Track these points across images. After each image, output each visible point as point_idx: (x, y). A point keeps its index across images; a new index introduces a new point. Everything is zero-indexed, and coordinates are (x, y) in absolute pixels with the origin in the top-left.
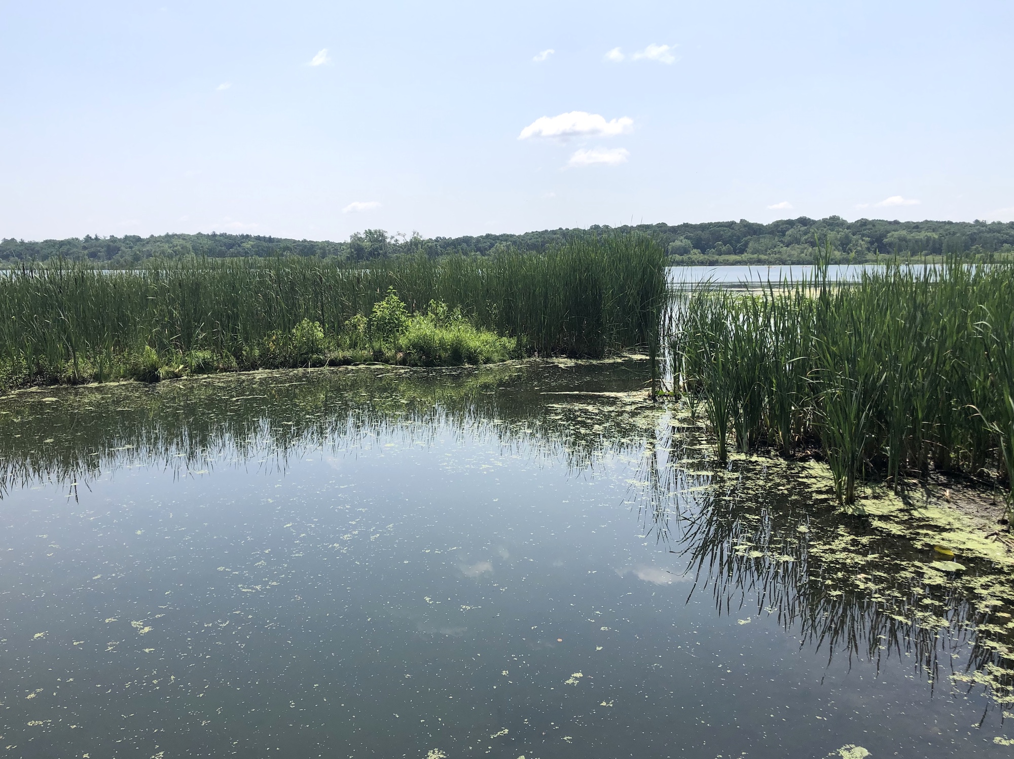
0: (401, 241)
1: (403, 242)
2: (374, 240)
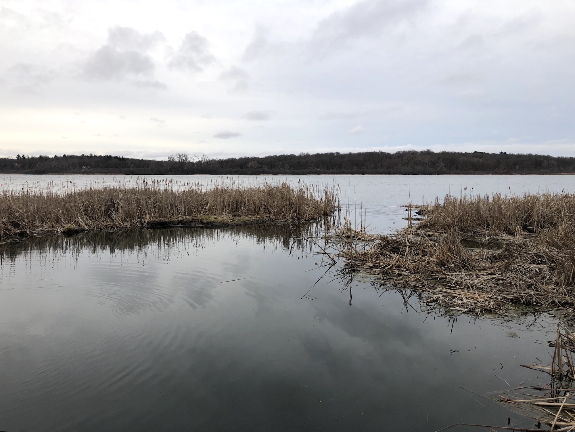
1: (197, 161)
2: (181, 160)
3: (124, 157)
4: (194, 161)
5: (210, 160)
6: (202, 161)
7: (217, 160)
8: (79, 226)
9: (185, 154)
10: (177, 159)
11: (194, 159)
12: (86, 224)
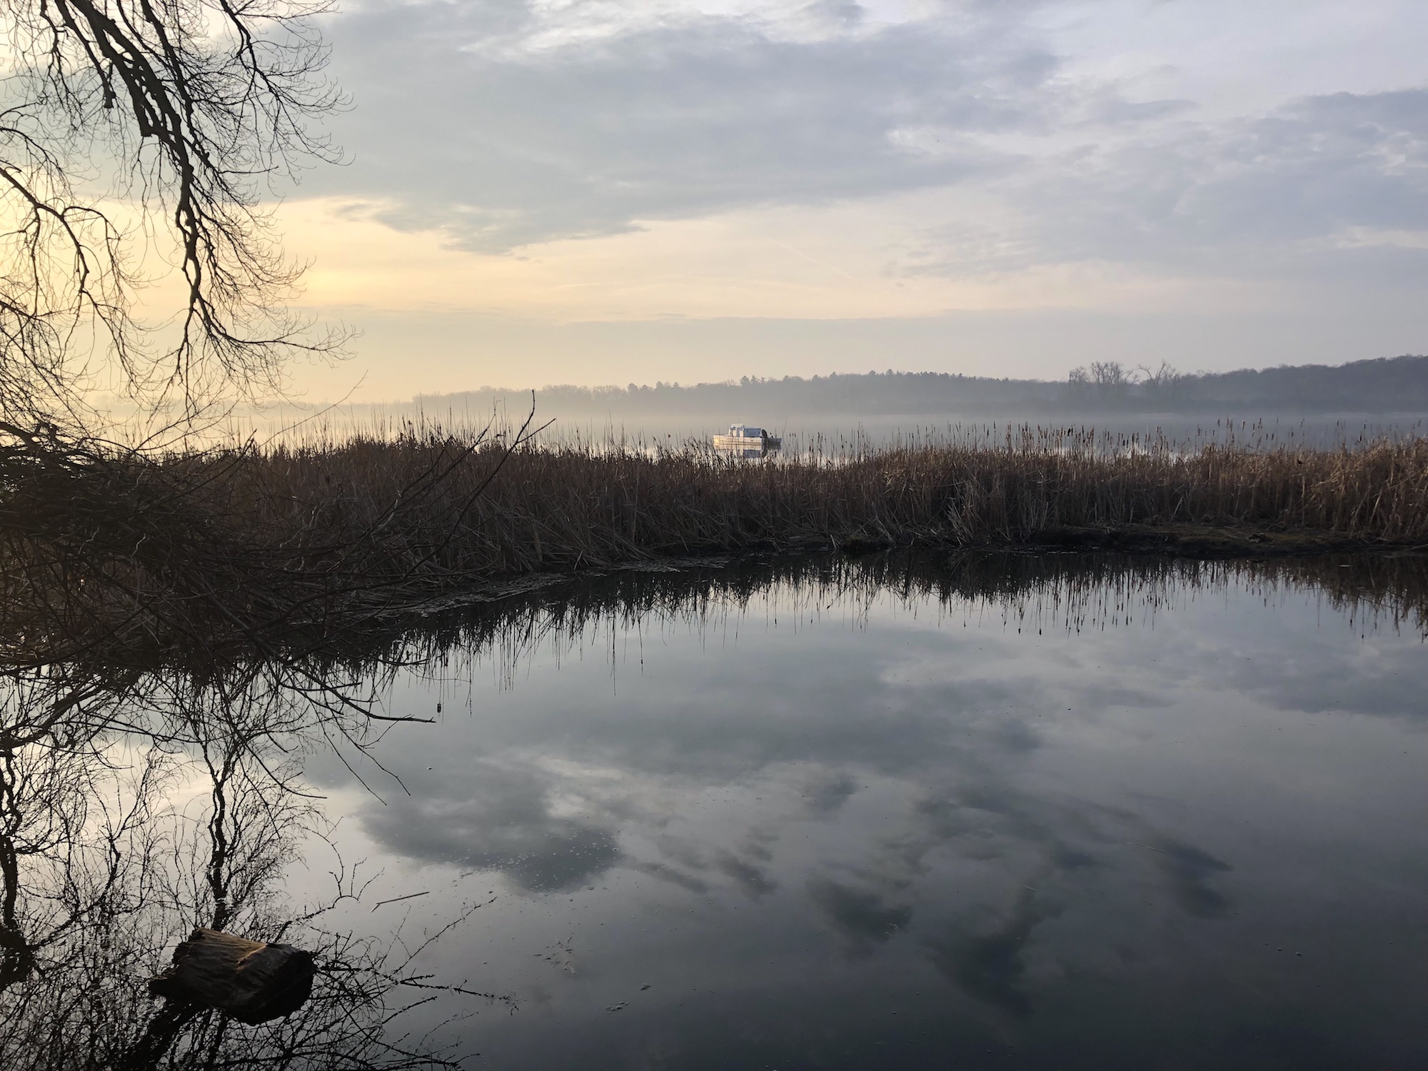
0: (1144, 377)
1: (1146, 379)
2: (1104, 377)
3: (963, 375)
4: (1138, 381)
5: (1180, 376)
6: (1158, 378)
7: (1201, 375)
8: (878, 533)
9: (1112, 365)
10: (1091, 377)
11: (1136, 376)
12: (892, 532)
